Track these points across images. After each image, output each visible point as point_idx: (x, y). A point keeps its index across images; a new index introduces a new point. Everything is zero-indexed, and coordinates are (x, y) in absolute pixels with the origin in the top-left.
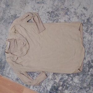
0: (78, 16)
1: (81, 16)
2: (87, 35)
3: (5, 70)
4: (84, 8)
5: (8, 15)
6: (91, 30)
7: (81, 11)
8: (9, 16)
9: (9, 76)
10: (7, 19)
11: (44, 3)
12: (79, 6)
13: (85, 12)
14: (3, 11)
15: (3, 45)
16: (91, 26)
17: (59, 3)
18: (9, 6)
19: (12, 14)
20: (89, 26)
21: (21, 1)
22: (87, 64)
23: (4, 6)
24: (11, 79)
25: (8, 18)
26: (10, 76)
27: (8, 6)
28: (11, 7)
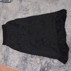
3: (8, 61)
11: (28, 14)
14: (2, 23)
17: (37, 12)
18: (6, 19)
21: (13, 15)
23: (3, 19)
24: (12, 68)
26: (12, 65)
28: (7, 19)
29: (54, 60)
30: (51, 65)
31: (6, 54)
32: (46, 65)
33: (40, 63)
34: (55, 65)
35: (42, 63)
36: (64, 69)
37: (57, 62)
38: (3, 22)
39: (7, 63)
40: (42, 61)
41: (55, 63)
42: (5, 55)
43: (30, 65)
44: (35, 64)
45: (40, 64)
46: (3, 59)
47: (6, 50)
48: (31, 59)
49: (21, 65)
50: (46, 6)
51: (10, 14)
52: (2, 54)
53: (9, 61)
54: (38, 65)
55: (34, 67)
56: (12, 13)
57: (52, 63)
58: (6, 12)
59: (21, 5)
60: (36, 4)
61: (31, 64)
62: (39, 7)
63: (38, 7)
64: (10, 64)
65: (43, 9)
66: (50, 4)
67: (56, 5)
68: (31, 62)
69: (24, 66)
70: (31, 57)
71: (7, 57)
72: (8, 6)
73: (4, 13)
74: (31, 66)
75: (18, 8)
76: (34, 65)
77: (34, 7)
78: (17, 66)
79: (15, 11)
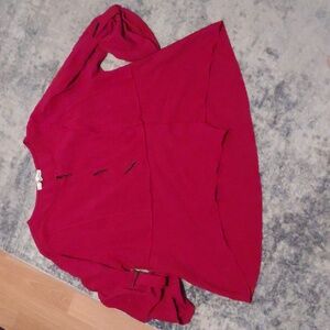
0: (250, 76)
1: (258, 77)
2: (273, 136)
3: (16, 234)
4: (269, 51)
5: (31, 63)
6: (287, 120)
7: (260, 59)
8: (35, 67)
9: (27, 254)
10: (29, 74)
12: (254, 43)
13: (270, 62)
14: (15, 49)
15: (14, 158)
16: (288, 109)
18: (35, 33)
19: (45, 60)
20: (282, 108)
21: (74, 21)
22: (271, 226)
23: (21, 34)
24: (34, 266)
25: (32, 72)
27: (32, 33)
28: (41, 38)
31: (12, 197)
36: (265, 313)
38: (19, 48)
39: (14, 240)
42: (9, 202)
47: (18, 182)
50: (237, 11)
51: (62, 14)
56: (67, 12)
62: (204, 8)
63: (200, 9)
64: (26, 248)
66: (256, 3)
67: (283, 14)
71: (17, 214)
79: (83, 5)
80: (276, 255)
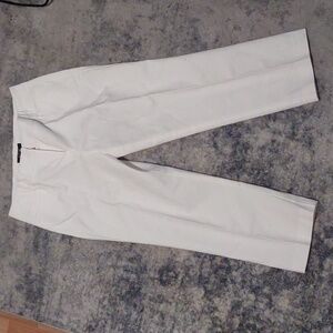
29: (274, 298)
30: (262, 322)
31: (33, 263)
32: (237, 321)
33: (203, 312)
34: (282, 320)
35: (216, 309)
37: (290, 308)
39: (43, 308)
40: (216, 300)
41: (280, 311)
42: (30, 268)
43: (156, 318)
44: (180, 317)
45: (204, 316)
46: (19, 288)
47: (36, 246)
48: (161, 290)
49: (109, 322)
50: (231, 26)
51: (49, 63)
52: (15, 266)
53: (53, 301)
54: (194, 321)
55: (176, 327)
56: (54, 60)
57: (267, 313)
58: (27, 53)
59: (99, 21)
60: (180, 12)
61: (163, 316)
62: (196, 29)
63: (192, 30)
64: (57, 314)
65: (217, 41)
66: (249, 13)
67: (279, 20)
68: (162, 307)
69: (126, 325)
70: (161, 280)
71: (42, 279)
72: (36, 26)
73: (14, 57)
74: (163, 324)
75: (85, 33)
76: (174, 319)
77: (169, 28)
78: (94, 325)
79: (69, 50)
80: (324, 274)
